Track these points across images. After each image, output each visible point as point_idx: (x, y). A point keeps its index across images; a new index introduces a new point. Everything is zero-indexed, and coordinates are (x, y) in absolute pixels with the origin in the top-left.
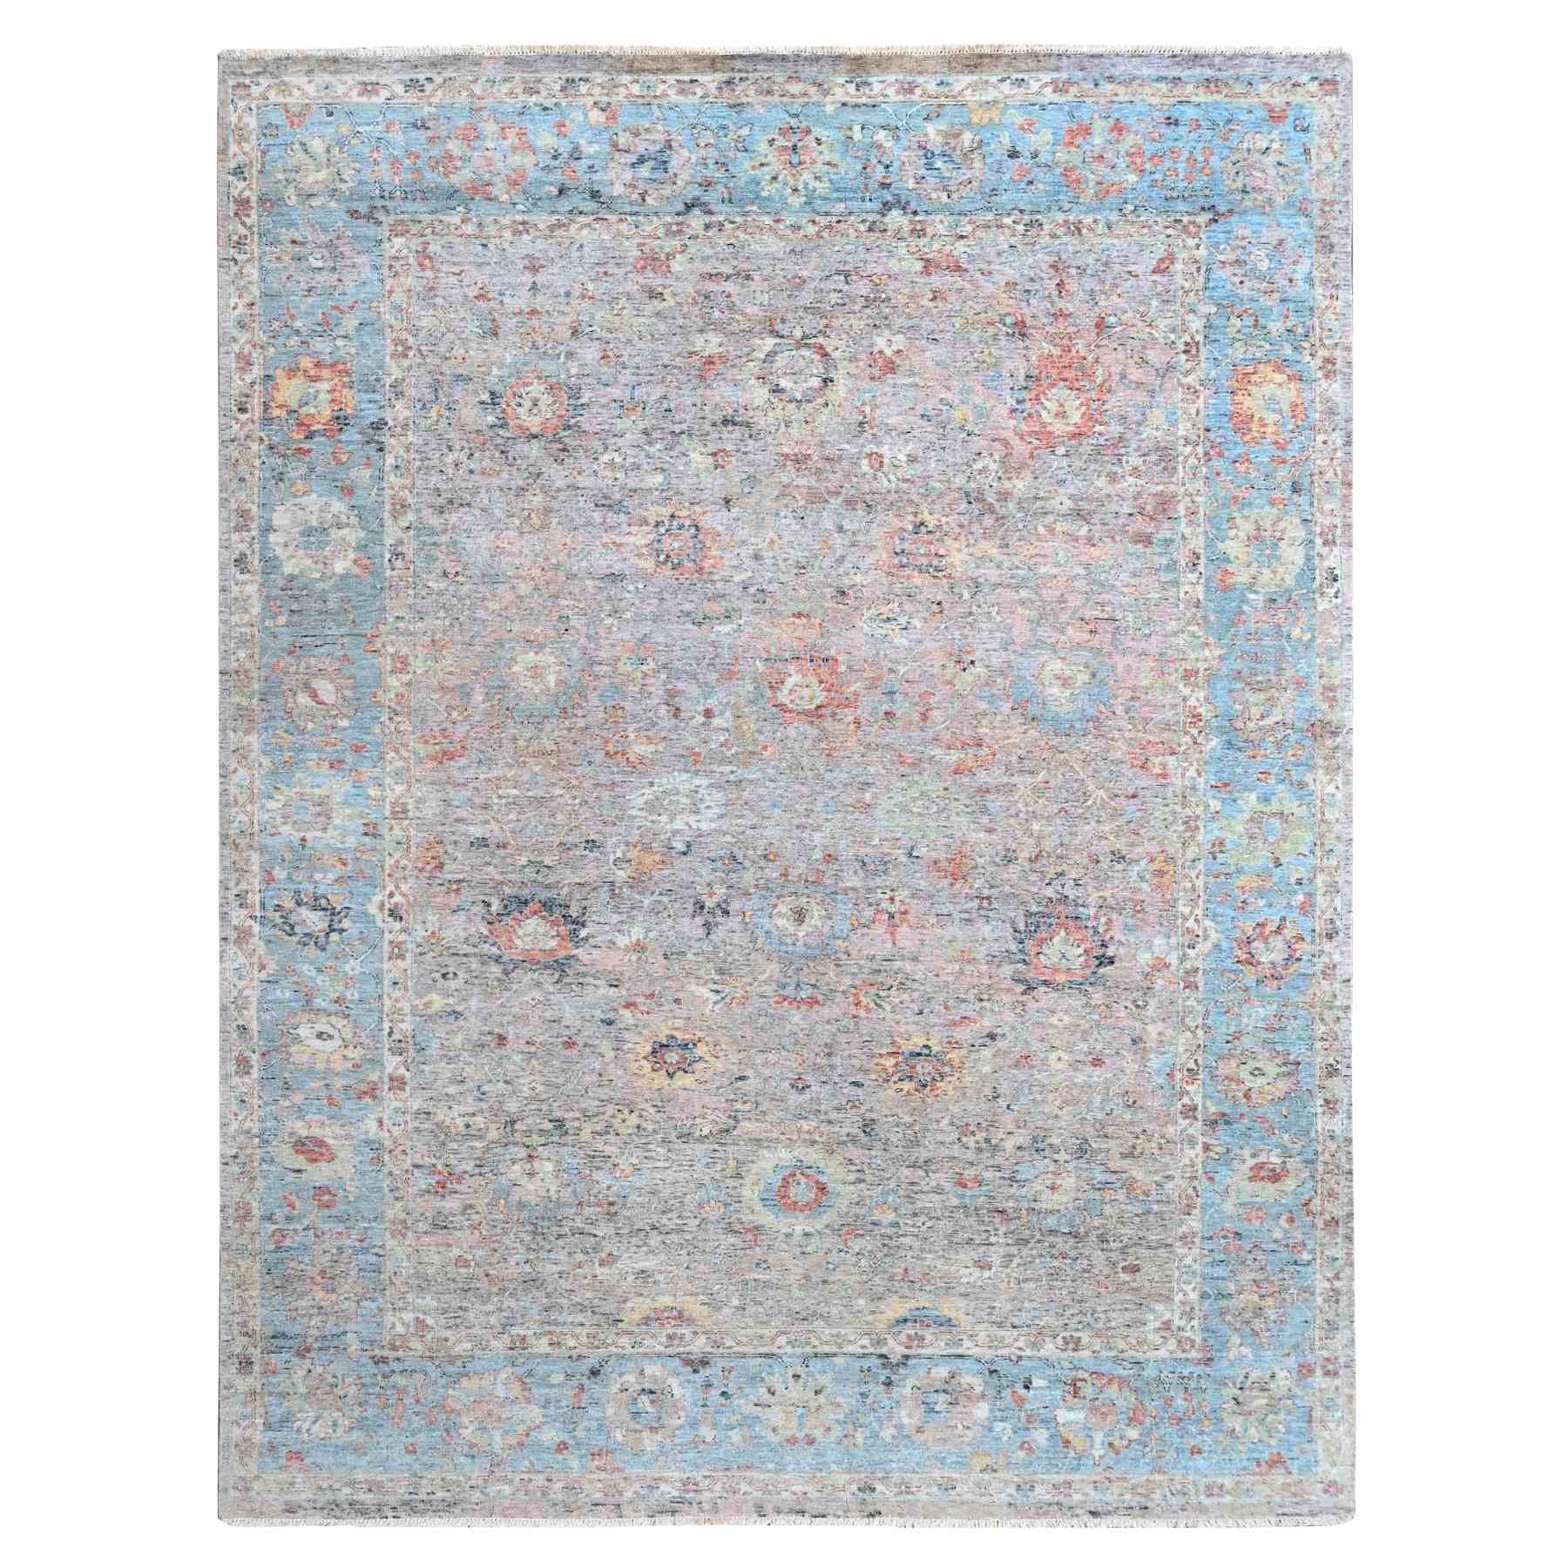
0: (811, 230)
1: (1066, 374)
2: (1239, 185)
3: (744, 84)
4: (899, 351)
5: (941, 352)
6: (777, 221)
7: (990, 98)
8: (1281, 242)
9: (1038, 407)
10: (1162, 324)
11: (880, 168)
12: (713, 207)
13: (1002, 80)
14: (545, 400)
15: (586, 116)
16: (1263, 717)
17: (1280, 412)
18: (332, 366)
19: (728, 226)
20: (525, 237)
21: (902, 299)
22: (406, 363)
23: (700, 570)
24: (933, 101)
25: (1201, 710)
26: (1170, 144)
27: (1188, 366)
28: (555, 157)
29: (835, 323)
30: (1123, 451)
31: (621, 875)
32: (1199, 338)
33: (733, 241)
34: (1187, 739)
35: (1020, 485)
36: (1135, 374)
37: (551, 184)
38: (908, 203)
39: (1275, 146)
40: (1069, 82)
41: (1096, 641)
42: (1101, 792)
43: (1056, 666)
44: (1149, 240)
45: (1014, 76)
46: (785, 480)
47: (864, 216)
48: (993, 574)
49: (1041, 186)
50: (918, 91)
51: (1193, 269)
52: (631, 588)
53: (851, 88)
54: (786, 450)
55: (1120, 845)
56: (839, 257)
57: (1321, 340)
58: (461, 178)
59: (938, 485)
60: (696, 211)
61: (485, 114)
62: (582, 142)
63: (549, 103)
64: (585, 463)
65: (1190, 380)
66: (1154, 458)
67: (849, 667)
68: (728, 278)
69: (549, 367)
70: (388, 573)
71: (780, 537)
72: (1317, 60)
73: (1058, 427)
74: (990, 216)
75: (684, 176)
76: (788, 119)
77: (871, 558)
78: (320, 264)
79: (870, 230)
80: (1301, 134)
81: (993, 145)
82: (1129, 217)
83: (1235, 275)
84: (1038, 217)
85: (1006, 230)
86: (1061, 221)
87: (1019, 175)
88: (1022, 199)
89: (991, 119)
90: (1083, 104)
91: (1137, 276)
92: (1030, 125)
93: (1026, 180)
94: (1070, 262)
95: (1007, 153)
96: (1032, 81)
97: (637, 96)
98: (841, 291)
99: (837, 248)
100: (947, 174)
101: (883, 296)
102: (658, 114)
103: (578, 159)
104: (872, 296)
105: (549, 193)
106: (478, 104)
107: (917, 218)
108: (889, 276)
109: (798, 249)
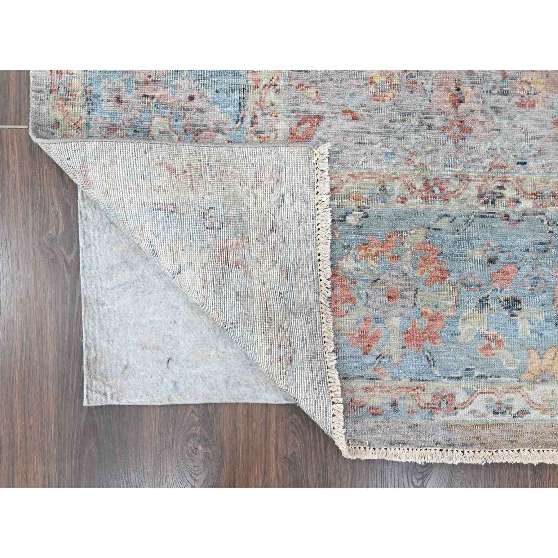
7: (541, 388)
13: (522, 413)
40: (431, 409)
45: (507, 418)
49: (478, 255)
51: (261, 120)
74: (550, 212)
81: (541, 319)
82: (354, 205)
83: (201, 111)
84: (483, 208)
85: (529, 189)
86: (453, 201)
87: (507, 273)
88: (505, 237)
89: (542, 357)
90: (413, 376)
91: (345, 112)
92: (488, 346)
93: (498, 266)
94: (442, 137)
95: (522, 306)
96: (483, 410)
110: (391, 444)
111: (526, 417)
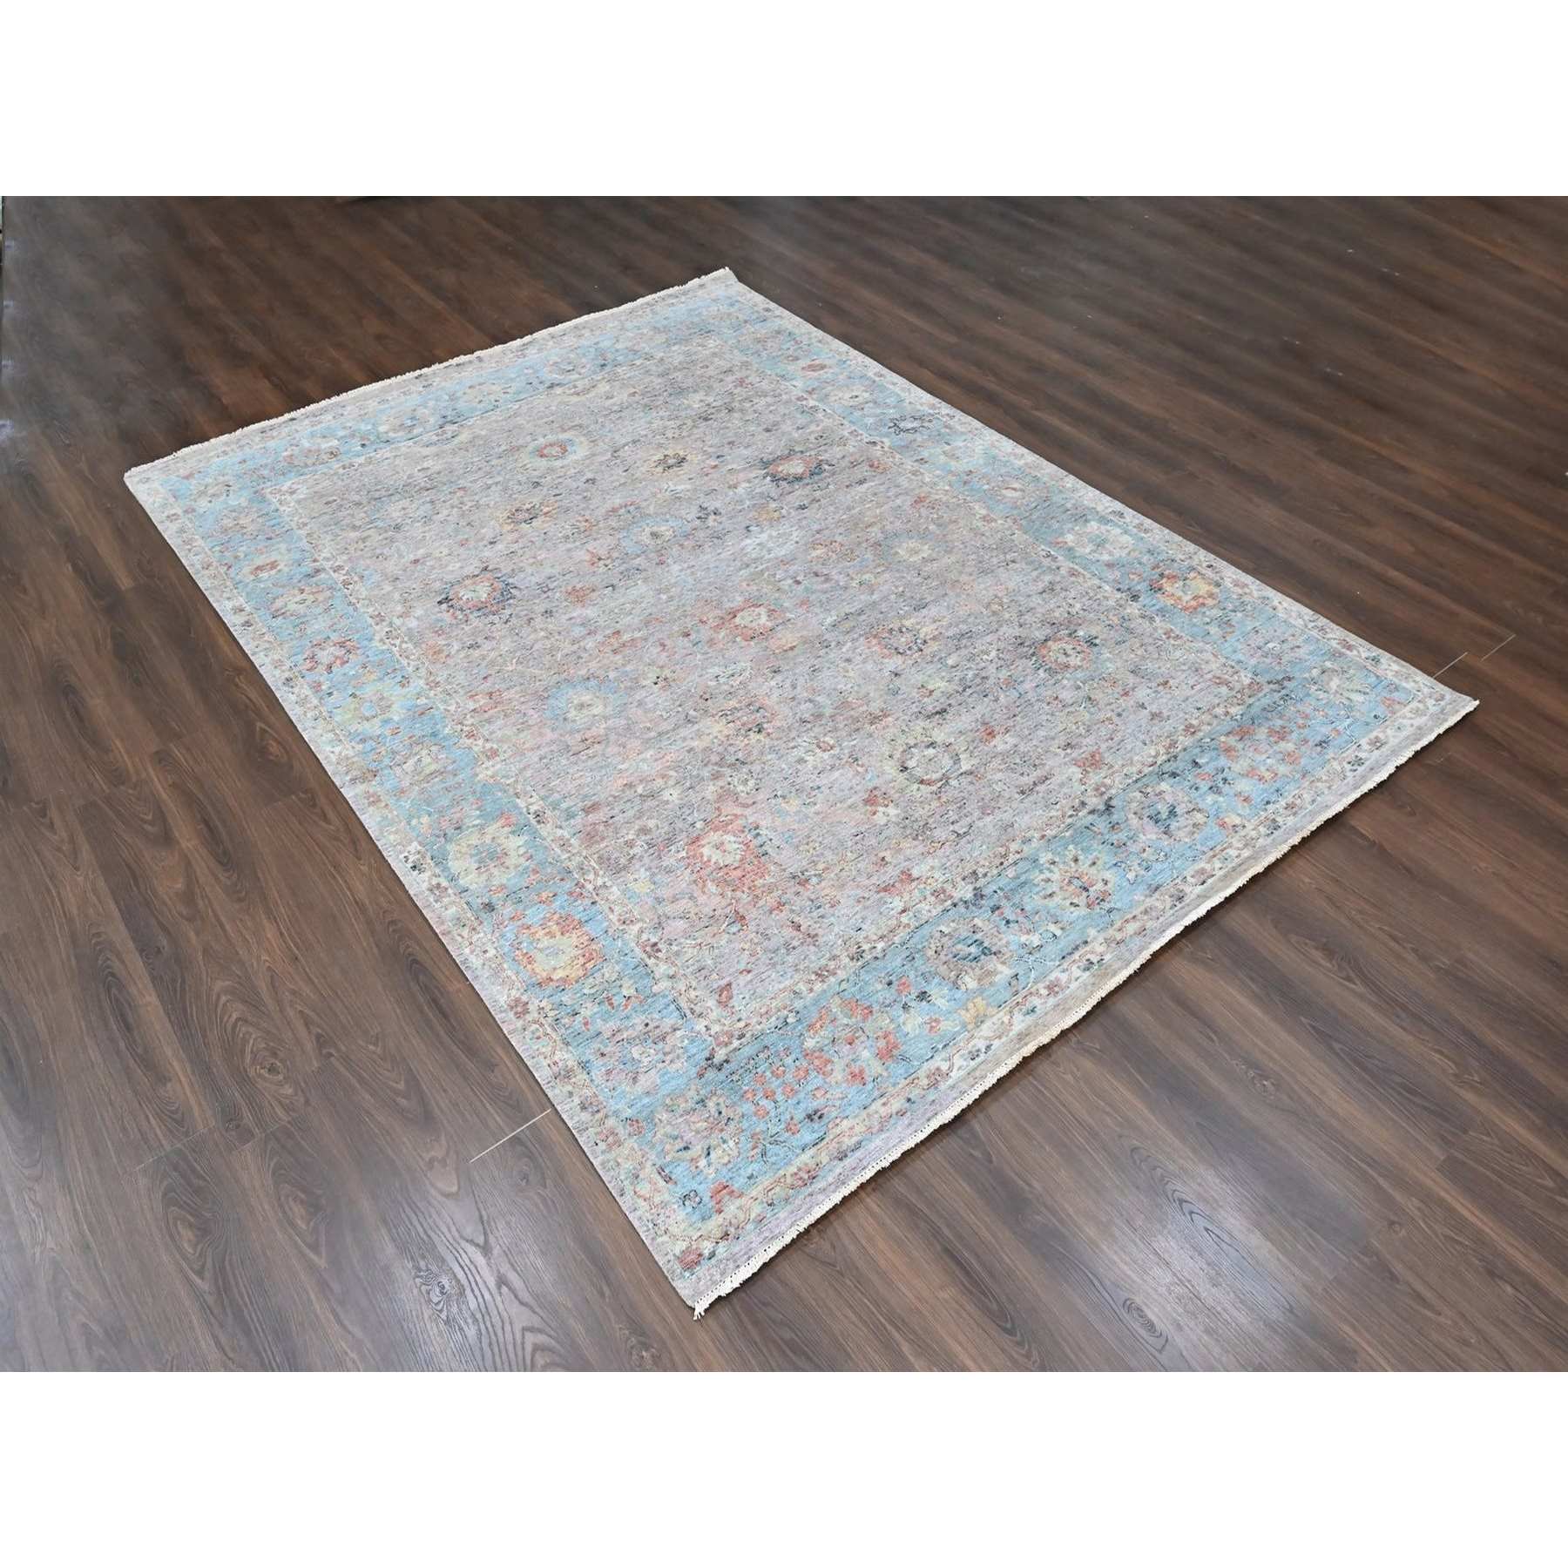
0: (1014, 847)
1: (739, 873)
2: (711, 1104)
3: (1168, 906)
4: (874, 814)
5: (846, 832)
6: (1043, 836)
7: (984, 1027)
8: (635, 1080)
9: (741, 840)
10: (690, 952)
11: (1011, 918)
12: (1095, 816)
13: (988, 1047)
14: (1062, 659)
15: (1239, 815)
16: (419, 760)
17: (541, 950)
18: (1195, 609)
19: (1071, 813)
20: (1182, 727)
21: (904, 845)
22: (1160, 631)
23: (875, 637)
24: (1024, 993)
25: (469, 741)
26: (802, 1095)
27: (645, 937)
28: (1225, 780)
29: (935, 804)
30: (651, 851)
31: (773, 505)
32: (651, 962)
33: (1058, 806)
34: (469, 722)
35: (712, 788)
36: (685, 904)
37: (1207, 763)
38: (967, 908)
39: (703, 1163)
40: (934, 1085)
41: (578, 737)
42: (510, 668)
43: (598, 710)
44: (754, 1005)
45: (982, 1057)
46: (872, 704)
47: (988, 879)
48: (684, 732)
49: (879, 987)
50: (1044, 992)
51: (695, 1008)
52: (906, 608)
53: (1095, 959)
54: (890, 719)
55: (476, 653)
56: (977, 843)
57: (542, 1025)
58: (1262, 733)
59: (769, 757)
60: (1102, 807)
61: (1297, 776)
62: (1221, 799)
63: (1271, 807)
64: (1002, 645)
65: (635, 928)
66: (623, 861)
67: (735, 642)
68: (1035, 784)
69: (1079, 674)
70: (1043, 547)
71: (845, 676)
72: (723, 1274)
73: (714, 837)
74: (897, 940)
75: (1134, 821)
76: (1112, 905)
77: (775, 697)
78: (1270, 645)
79: (974, 873)
80: (685, 1192)
81: (946, 991)
82: (786, 1012)
83: (657, 1027)
84: (859, 963)
85: (875, 938)
86: (839, 972)
87: (904, 984)
88: (885, 968)
89: (967, 1010)
90: (906, 1075)
91: (741, 973)
92: (932, 1027)
93: (895, 984)
94: (805, 948)
95: (929, 993)
96: (965, 1063)
97: (1225, 849)
98: (953, 823)
99: (984, 847)
100: (959, 946)
101: (920, 838)
102: (1199, 847)
103: (1211, 788)
104: (928, 833)
105: (1201, 757)
106: (1308, 777)
107: (949, 902)
108: (929, 853)
109: (1010, 830)
110: (929, 1120)
111: (993, 1047)
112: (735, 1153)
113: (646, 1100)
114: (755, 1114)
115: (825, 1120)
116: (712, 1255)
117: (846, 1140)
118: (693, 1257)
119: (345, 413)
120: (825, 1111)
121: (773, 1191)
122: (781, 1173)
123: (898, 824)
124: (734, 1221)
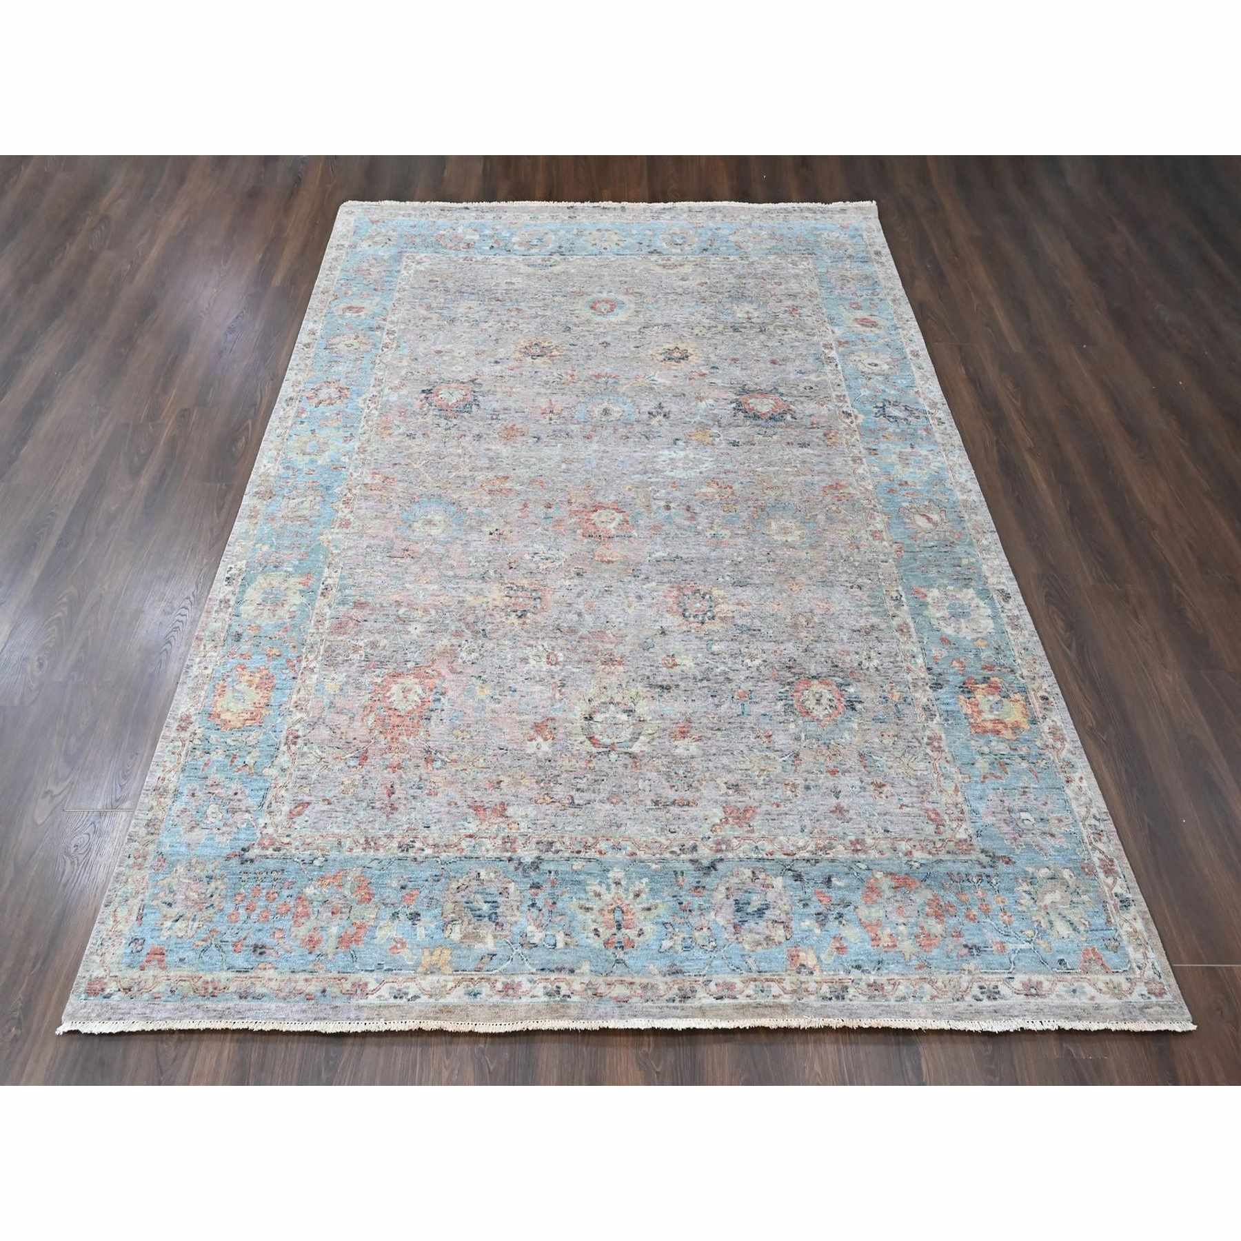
0: (603, 845)
1: (397, 721)
2: (213, 885)
3: (670, 995)
4: (531, 740)
5: (497, 740)
6: (633, 854)
7: (429, 978)
8: (192, 829)
9: (424, 696)
10: (311, 760)
11: (539, 904)
12: (691, 867)
13: (416, 997)
14: (811, 704)
15: (818, 958)
16: (302, 502)
17: (234, 690)
18: (985, 732)
19: (676, 849)
20: (853, 838)
21: (526, 782)
22: (928, 733)
23: (680, 589)
24: (484, 974)
25: (341, 506)
26: (267, 926)
27: (297, 727)
28: (840, 915)
29: (583, 764)
30: (363, 664)
31: (715, 430)
32: (283, 748)
33: (671, 836)
34: (354, 491)
35: (445, 642)
36: (344, 719)
37: (840, 888)
38: (516, 869)
39: (168, 924)
40: (350, 995)
41: (405, 545)
42: (415, 466)
43: (434, 531)
44: (307, 832)
45: (403, 1001)
46: (621, 647)
47: (556, 856)
48: (471, 585)
49: (394, 884)
50: (499, 986)
51: (274, 806)
52: (728, 578)
53: (564, 990)
54: (621, 668)
55: (408, 442)
56: (579, 820)
57: (184, 745)
58: (922, 896)
59: (506, 642)
60: (706, 863)
61: (915, 962)
62: (817, 931)
63: (856, 974)
64: (772, 658)
65: (299, 715)
66: (340, 659)
67: (575, 532)
68: (674, 803)
69: (812, 727)
70: (900, 588)
71: (624, 610)
72: (98, 1016)
73: (410, 681)
74: (443, 856)
75: (720, 896)
76: (626, 958)
77: (557, 596)
78: (1024, 815)
79: (551, 844)
80: (139, 935)
81: (433, 926)
82: (320, 854)
83: (239, 800)
84: (401, 854)
85: (431, 842)
86: (382, 850)
87: (413, 896)
88: (413, 872)
89: (432, 954)
90: (340, 970)
91: (324, 800)
92: (395, 947)
93: (407, 891)
94: (379, 813)
95: (421, 918)
96: (387, 996)
97: (772, 981)
98: (578, 790)
99: (581, 828)
100: (479, 897)
101: (542, 784)
102: (750, 961)
103: (819, 914)
104: (552, 784)
105: (840, 879)
106: (924, 973)
107: (509, 854)
108: (536, 802)
109: (614, 828)
110: (315, 1019)
111: (417, 1000)
112: (190, 933)
113: (183, 849)
114: (229, 916)
115: (262, 958)
116: (108, 997)
117: (258, 984)
118: (98, 987)
119: (504, 217)
120: (268, 951)
121: (183, 983)
122: (201, 974)
123: (538, 760)
124: (142, 984)
